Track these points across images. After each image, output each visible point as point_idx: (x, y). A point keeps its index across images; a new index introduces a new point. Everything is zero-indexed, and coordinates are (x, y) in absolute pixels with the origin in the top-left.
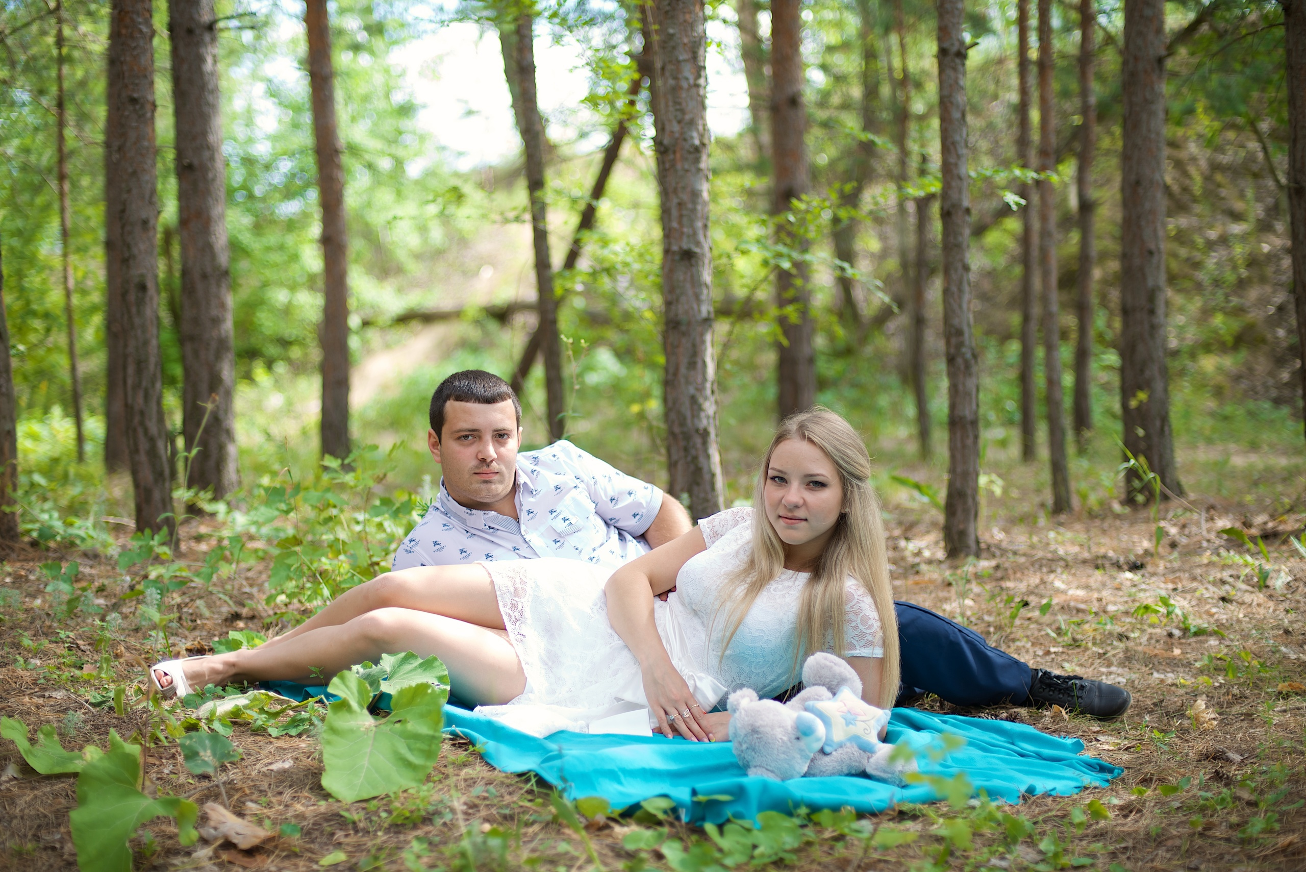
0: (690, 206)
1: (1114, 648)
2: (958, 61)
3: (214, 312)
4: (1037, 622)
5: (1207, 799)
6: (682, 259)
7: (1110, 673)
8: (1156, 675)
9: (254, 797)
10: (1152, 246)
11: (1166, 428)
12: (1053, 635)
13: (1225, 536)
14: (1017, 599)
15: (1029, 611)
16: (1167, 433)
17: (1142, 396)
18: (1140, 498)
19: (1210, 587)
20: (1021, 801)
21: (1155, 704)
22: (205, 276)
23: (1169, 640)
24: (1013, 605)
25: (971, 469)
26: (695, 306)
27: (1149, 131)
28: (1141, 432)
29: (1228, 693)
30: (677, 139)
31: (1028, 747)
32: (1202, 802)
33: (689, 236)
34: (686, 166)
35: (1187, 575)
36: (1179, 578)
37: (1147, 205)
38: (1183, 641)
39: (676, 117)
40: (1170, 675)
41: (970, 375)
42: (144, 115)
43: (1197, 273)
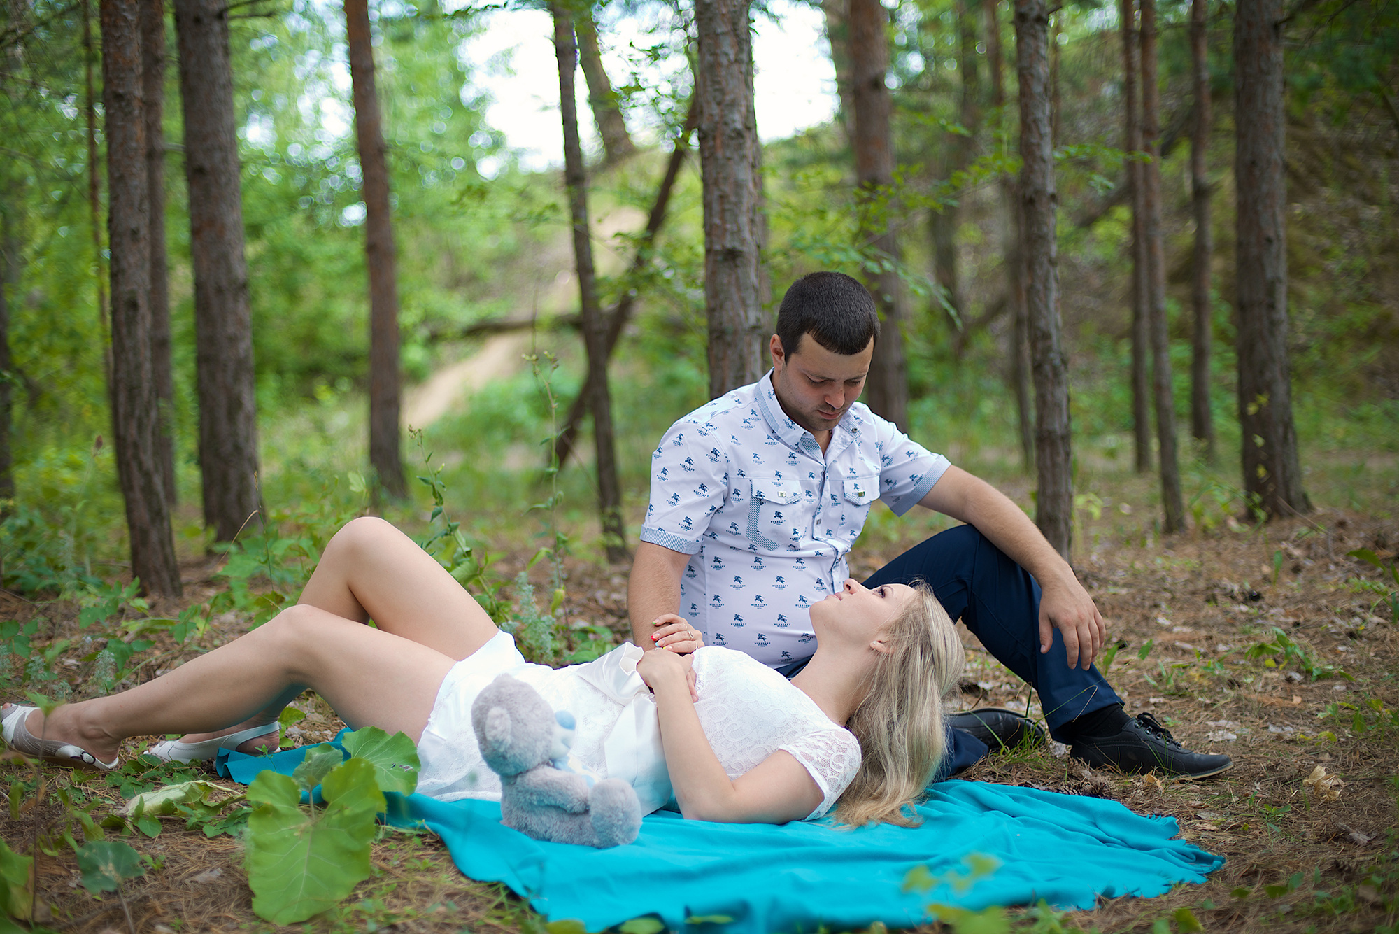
0: (733, 199)
1: (1225, 697)
2: (1038, 27)
3: (231, 329)
4: (1136, 667)
5: (1322, 901)
6: (725, 260)
7: (1219, 728)
8: (1272, 728)
9: (166, 919)
10: (1271, 234)
11: (1290, 436)
12: (1153, 683)
13: (1355, 559)
14: (1115, 640)
15: (1128, 653)
16: (1291, 440)
17: (1263, 399)
18: (1261, 514)
19: (1338, 621)
20: (1097, 906)
21: (1268, 768)
22: (220, 291)
23: (1288, 687)
24: (1110, 646)
25: (1063, 490)
26: (742, 313)
27: (1266, 105)
28: (1259, 441)
29: (1354, 752)
30: (717, 123)
31: (1114, 830)
32: (1317, 905)
33: (733, 233)
34: (728, 154)
35: (1311, 606)
36: (1301, 609)
37: (1265, 188)
38: (1304, 686)
39: (715, 98)
40: (1289, 729)
41: (1059, 384)
42: (131, 113)
43: (1327, 262)
